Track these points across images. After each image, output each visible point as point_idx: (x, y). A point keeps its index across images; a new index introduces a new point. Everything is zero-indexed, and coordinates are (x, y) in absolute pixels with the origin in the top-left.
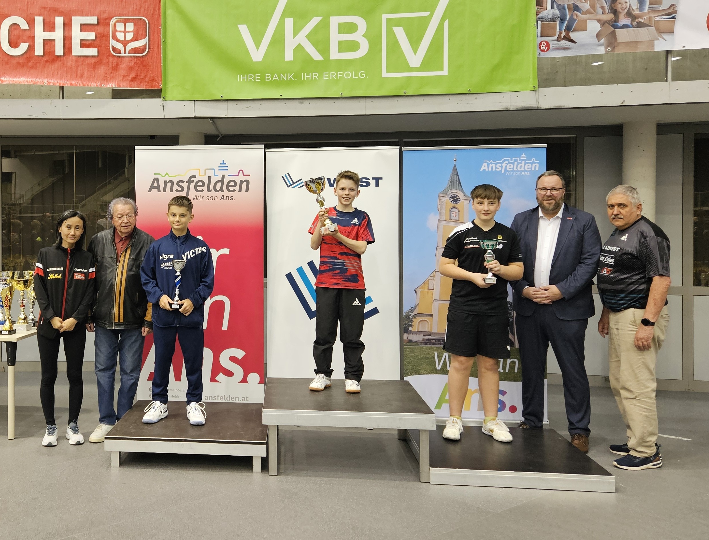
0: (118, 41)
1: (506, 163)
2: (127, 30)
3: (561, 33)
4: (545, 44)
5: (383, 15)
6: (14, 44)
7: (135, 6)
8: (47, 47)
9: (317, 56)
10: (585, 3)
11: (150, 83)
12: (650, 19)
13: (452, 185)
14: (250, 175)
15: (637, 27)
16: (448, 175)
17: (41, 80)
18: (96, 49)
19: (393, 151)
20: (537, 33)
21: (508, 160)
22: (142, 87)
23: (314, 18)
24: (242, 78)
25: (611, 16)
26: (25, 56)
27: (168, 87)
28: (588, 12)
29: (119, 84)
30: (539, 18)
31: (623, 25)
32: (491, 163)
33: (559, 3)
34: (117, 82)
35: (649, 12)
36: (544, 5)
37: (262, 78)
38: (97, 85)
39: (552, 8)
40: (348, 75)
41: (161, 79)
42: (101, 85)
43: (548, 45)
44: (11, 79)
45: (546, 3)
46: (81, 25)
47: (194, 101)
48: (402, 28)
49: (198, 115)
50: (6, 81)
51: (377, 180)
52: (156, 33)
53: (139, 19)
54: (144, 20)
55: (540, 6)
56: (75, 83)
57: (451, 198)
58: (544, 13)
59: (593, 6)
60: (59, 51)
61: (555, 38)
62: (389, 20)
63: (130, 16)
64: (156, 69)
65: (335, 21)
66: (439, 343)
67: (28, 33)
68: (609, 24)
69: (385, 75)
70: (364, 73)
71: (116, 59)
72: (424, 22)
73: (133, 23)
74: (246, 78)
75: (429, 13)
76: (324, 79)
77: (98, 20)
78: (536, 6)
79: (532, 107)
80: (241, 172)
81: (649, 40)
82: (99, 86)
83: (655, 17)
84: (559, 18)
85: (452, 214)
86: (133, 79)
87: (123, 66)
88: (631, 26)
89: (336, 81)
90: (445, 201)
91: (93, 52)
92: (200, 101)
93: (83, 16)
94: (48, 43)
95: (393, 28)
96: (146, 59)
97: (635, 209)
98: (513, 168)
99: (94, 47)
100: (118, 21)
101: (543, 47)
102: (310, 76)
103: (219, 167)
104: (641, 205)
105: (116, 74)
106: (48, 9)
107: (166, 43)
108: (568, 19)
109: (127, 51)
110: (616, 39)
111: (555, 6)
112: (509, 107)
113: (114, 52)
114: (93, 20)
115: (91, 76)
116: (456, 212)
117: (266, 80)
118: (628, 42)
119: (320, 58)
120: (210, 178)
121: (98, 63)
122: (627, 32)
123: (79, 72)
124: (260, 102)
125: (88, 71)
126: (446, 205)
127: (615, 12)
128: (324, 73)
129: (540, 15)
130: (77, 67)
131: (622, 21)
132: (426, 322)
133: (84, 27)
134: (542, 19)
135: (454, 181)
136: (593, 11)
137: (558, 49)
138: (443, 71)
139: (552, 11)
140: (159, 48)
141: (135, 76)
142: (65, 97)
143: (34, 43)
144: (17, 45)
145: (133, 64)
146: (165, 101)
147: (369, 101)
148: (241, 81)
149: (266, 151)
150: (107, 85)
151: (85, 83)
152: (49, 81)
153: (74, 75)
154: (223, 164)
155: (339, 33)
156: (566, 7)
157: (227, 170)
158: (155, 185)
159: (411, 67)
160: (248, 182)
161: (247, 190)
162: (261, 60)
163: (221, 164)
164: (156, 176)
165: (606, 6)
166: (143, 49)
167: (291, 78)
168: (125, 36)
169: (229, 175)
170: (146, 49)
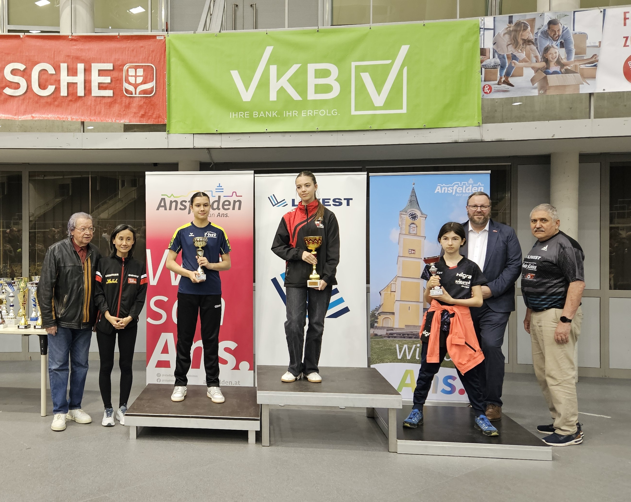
0: (130, 84)
1: (456, 187)
2: (137, 75)
3: (501, 78)
4: (488, 87)
5: (352, 63)
6: (42, 86)
7: (144, 55)
8: (70, 89)
9: (296, 97)
10: (522, 54)
11: (157, 119)
12: (576, 66)
13: (411, 205)
14: (242, 196)
16: (407, 198)
17: (65, 117)
18: (112, 91)
19: (361, 176)
20: (482, 78)
21: (458, 184)
22: (150, 122)
24: (233, 115)
25: (543, 64)
26: (52, 96)
27: (171, 123)
28: (524, 61)
29: (130, 120)
30: (483, 66)
31: (554, 72)
32: (444, 187)
33: (500, 53)
34: (129, 118)
35: (575, 61)
36: (487, 54)
37: (251, 115)
38: (112, 121)
39: (494, 58)
40: (323, 112)
41: (166, 116)
43: (490, 88)
44: (40, 116)
45: (489, 53)
46: (99, 70)
47: (194, 134)
48: (368, 73)
49: (197, 145)
50: (37, 117)
51: (348, 200)
52: (162, 77)
53: (147, 65)
54: (151, 66)
55: (484, 56)
56: (94, 119)
57: (410, 216)
58: (487, 62)
59: (528, 56)
60: (81, 92)
61: (496, 82)
62: (357, 67)
63: (140, 63)
64: (162, 107)
65: (312, 68)
66: (400, 337)
67: (54, 77)
68: (542, 71)
69: (353, 112)
70: (336, 111)
71: (128, 99)
72: (387, 69)
73: (142, 69)
74: (237, 115)
76: (303, 116)
77: (113, 66)
78: (481, 55)
79: (477, 140)
81: (574, 84)
82: (114, 121)
83: (580, 65)
84: (500, 66)
85: (411, 229)
86: (143, 116)
87: (134, 105)
88: (560, 72)
89: (313, 118)
90: (405, 218)
91: (109, 93)
92: (198, 135)
93: (101, 63)
94: (71, 86)
95: (361, 73)
96: (154, 99)
97: (554, 224)
98: (462, 191)
99: (110, 89)
100: (130, 68)
101: (486, 89)
102: (291, 114)
103: (216, 189)
104: (559, 221)
105: (128, 111)
106: (72, 57)
107: (170, 86)
108: (507, 67)
109: (137, 93)
110: (547, 83)
111: (496, 56)
112: (457, 140)
113: (126, 93)
114: (110, 66)
115: (107, 113)
116: (414, 228)
117: (254, 117)
118: (557, 86)
121: (113, 102)
123: (97, 110)
124: (249, 135)
125: (105, 109)
126: (406, 221)
127: (547, 61)
128: (303, 111)
129: (484, 63)
130: (95, 105)
131: (552, 68)
132: (389, 319)
133: (101, 72)
134: (485, 67)
135: (413, 201)
136: (529, 60)
137: (498, 91)
138: (402, 109)
139: (494, 60)
140: (165, 90)
141: (144, 114)
142: (85, 131)
143: (60, 85)
144: (46, 87)
145: (142, 103)
146: (169, 134)
147: (340, 135)
148: (233, 117)
149: (255, 176)
150: (121, 121)
151: (102, 119)
152: (72, 117)
153: (93, 112)
154: (219, 186)
155: (315, 78)
156: (506, 57)
157: (223, 192)
158: (162, 204)
159: (376, 106)
160: (240, 202)
161: (239, 208)
162: (250, 101)
163: (218, 187)
164: (163, 197)
165: (539, 56)
166: (151, 91)
167: (274, 115)
168: (136, 80)
169: (224, 196)
170: (153, 90)
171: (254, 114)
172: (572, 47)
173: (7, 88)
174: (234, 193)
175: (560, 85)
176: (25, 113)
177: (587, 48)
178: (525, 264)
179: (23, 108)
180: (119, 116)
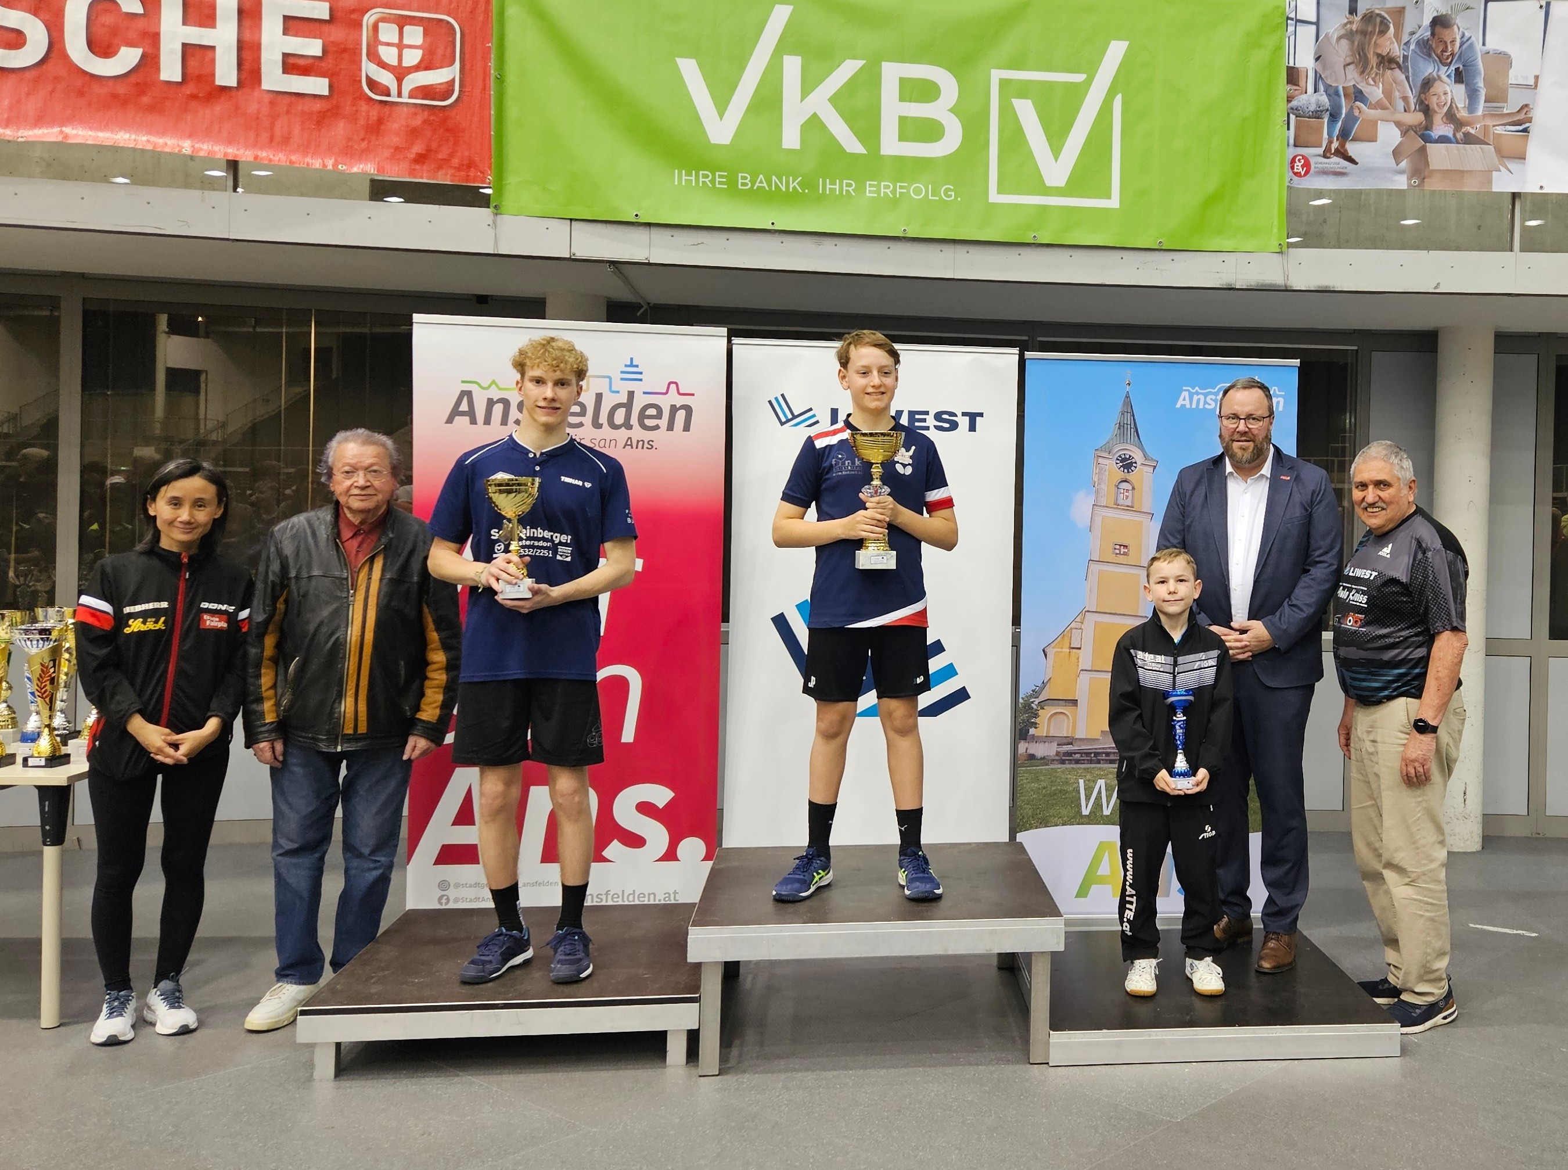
0: (383, 65)
2: (406, 41)
3: (1330, 142)
4: (1303, 161)
5: (992, 71)
6: (101, 47)
8: (192, 63)
9: (852, 145)
10: (1375, 88)
11: (461, 170)
13: (1122, 435)
14: (693, 395)
17: (172, 142)
18: (326, 81)
19: (1006, 359)
20: (1288, 137)
22: (444, 178)
23: (847, 61)
24: (684, 178)
25: (1419, 117)
26: (133, 79)
27: (506, 184)
29: (383, 168)
30: (1292, 109)
31: (1440, 137)
33: (1329, 82)
35: (1485, 115)
36: (1302, 83)
37: (732, 183)
38: (324, 166)
40: (918, 190)
41: (491, 164)
42: (335, 165)
43: (1307, 165)
45: (1305, 80)
46: (286, 18)
47: (571, 220)
48: (1030, 101)
49: (581, 253)
50: (77, 136)
51: (973, 417)
52: (479, 57)
53: (436, 19)
54: (448, 22)
55: (1295, 85)
56: (268, 156)
57: (1118, 462)
58: (1301, 99)
60: (226, 74)
61: (1321, 151)
62: (1003, 84)
63: (414, 11)
64: (478, 140)
65: (891, 74)
67: (140, 24)
68: (1415, 132)
69: (994, 197)
70: (951, 190)
71: (377, 107)
72: (1076, 95)
73: (421, 28)
74: (693, 178)
75: (1085, 76)
76: (867, 194)
77: (331, 10)
78: (1287, 83)
79: (1274, 285)
81: (1482, 169)
83: (1494, 126)
84: (1328, 112)
85: (1121, 493)
86: (420, 159)
87: (396, 126)
88: (1452, 139)
89: (894, 203)
90: (1107, 467)
91: (318, 85)
92: (584, 223)
94: (196, 54)
95: (1012, 100)
96: (453, 114)
99: (321, 74)
100: (383, 20)
101: (1298, 166)
102: (837, 187)
103: (622, 372)
105: (377, 142)
107: (503, 82)
108: (1343, 116)
109: (405, 91)
110: (1427, 163)
111: (1321, 87)
112: (1234, 282)
113: (371, 91)
114: (319, 10)
115: (309, 141)
116: (1128, 491)
117: (740, 187)
118: (1447, 170)
119: (859, 149)
120: (599, 396)
121: (329, 113)
123: (278, 131)
124: (724, 235)
125: (303, 130)
126: (1109, 475)
127: (1426, 110)
128: (868, 183)
129: (1294, 103)
130: (274, 117)
131: (1438, 127)
132: (1065, 718)
133: (293, 25)
134: (1297, 112)
135: (1125, 426)
137: (1324, 173)
138: (1110, 198)
139: (1313, 94)
140: (487, 93)
141: (424, 152)
142: (240, 188)
143: (158, 50)
144: (111, 50)
145: (419, 123)
146: (499, 216)
147: (961, 251)
148: (684, 183)
149: (733, 342)
150: (352, 167)
151: (293, 158)
152: (197, 146)
153: (265, 136)
154: (632, 365)
155: (901, 100)
156: (1341, 92)
157: (641, 380)
158: (464, 407)
159: (1048, 184)
160: (688, 410)
161: (687, 428)
162: (728, 143)
163: (626, 366)
164: (467, 387)
165: (1411, 96)
166: (446, 91)
167: (794, 188)
168: (400, 56)
169: (645, 393)
170: (453, 91)
171: (740, 181)
172: (1480, 83)
174: (673, 386)
175: (1454, 168)
176: (39, 121)
177: (1510, 89)
178: (1344, 590)
179: (32, 106)
180: (347, 154)
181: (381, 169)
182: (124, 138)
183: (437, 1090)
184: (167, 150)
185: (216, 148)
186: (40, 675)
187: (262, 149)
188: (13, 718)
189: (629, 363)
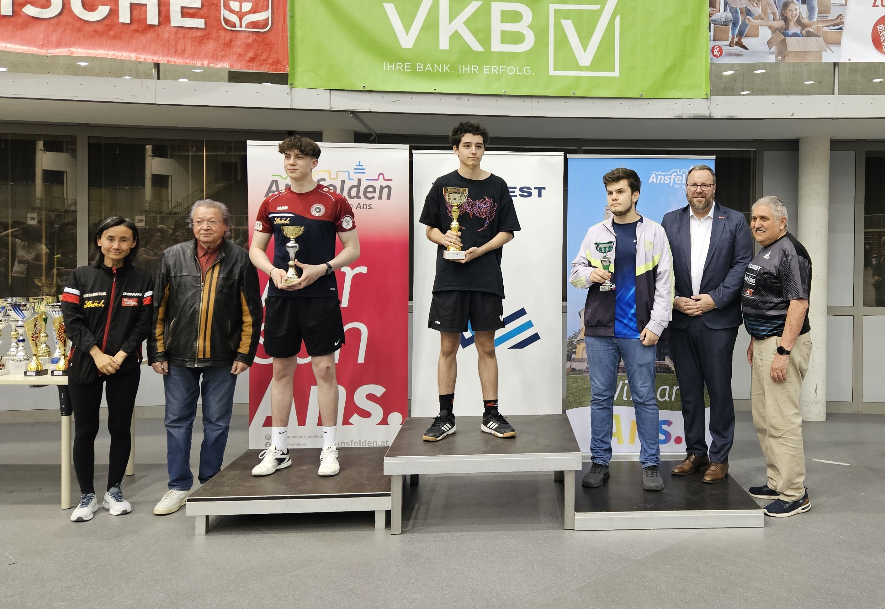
0: (232, 11)
1: (676, 175)
3: (733, 38)
4: (718, 49)
5: (550, 5)
6: (89, 6)
8: (135, 13)
9: (476, 46)
10: (757, 8)
11: (274, 65)
12: (818, 28)
14: (392, 180)
15: (807, 37)
17: (125, 54)
18: (203, 20)
19: (557, 158)
20: (710, 36)
21: (676, 172)
22: (264, 70)
24: (388, 66)
25: (781, 23)
26: (106, 22)
27: (296, 72)
28: (759, 18)
30: (712, 21)
31: (793, 33)
32: (660, 175)
33: (732, 5)
34: (230, 62)
35: (818, 21)
36: (717, 6)
37: (413, 68)
38: (203, 64)
39: (725, 11)
40: (512, 70)
41: (288, 62)
42: (208, 64)
43: (721, 50)
44: (84, 51)
45: (719, 5)
47: (330, 90)
48: (570, 21)
49: (335, 107)
50: (78, 52)
51: (540, 190)
52: (281, 5)
55: (713, 8)
56: (174, 60)
58: (717, 15)
59: (764, 11)
60: (152, 18)
61: (728, 43)
62: (556, 11)
64: (282, 49)
65: (496, 8)
68: (780, 31)
69: (552, 73)
70: (529, 69)
71: (229, 33)
72: (595, 16)
74: (393, 66)
75: (600, 6)
76: (485, 73)
78: (709, 7)
79: (704, 116)
80: (381, 176)
81: (817, 50)
83: (823, 27)
84: (732, 22)
86: (252, 60)
87: (239, 43)
89: (499, 77)
91: (199, 23)
92: (337, 91)
94: (137, 8)
95: (561, 20)
96: (269, 36)
97: (778, 223)
98: (682, 181)
99: (201, 17)
101: (716, 51)
102: (469, 69)
103: (355, 169)
105: (229, 52)
107: (294, 18)
108: (740, 24)
109: (244, 25)
110: (786, 48)
111: (728, 9)
112: (681, 115)
113: (226, 25)
115: (195, 52)
117: (418, 71)
118: (797, 52)
120: (343, 182)
121: (205, 37)
122: (797, 41)
123: (179, 47)
124: (410, 96)
125: (192, 46)
127: (786, 19)
128: (485, 66)
129: (713, 18)
130: (177, 40)
131: (792, 29)
134: (715, 22)
137: (730, 55)
138: (614, 71)
139: (725, 14)
140: (286, 24)
141: (254, 56)
142: (161, 77)
143: (118, 6)
144: (93, 8)
145: (251, 41)
146: (292, 89)
147: (535, 101)
148: (388, 69)
149: (413, 152)
150: (217, 65)
151: (187, 61)
152: (138, 56)
153: (173, 50)
155: (502, 22)
156: (739, 11)
157: (365, 173)
158: (274, 188)
159: (580, 65)
160: (389, 188)
161: (389, 197)
162: (411, 47)
163: (357, 166)
164: (275, 178)
165: (777, 12)
166: (265, 24)
167: (446, 70)
168: (241, 6)
169: (366, 180)
170: (268, 24)
171: (418, 67)
172: (815, 4)
173: (29, 6)
175: (801, 50)
176: (58, 45)
177: (832, 7)
179: (54, 38)
180: (214, 58)
181: (232, 66)
182: (101, 53)
183: (257, 540)
184: (123, 58)
185: (148, 57)
186: (59, 329)
187: (171, 57)
188: (49, 351)
189: (358, 164)
